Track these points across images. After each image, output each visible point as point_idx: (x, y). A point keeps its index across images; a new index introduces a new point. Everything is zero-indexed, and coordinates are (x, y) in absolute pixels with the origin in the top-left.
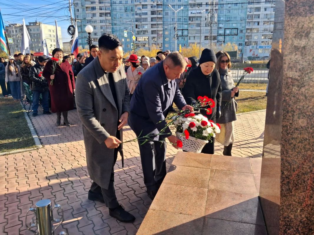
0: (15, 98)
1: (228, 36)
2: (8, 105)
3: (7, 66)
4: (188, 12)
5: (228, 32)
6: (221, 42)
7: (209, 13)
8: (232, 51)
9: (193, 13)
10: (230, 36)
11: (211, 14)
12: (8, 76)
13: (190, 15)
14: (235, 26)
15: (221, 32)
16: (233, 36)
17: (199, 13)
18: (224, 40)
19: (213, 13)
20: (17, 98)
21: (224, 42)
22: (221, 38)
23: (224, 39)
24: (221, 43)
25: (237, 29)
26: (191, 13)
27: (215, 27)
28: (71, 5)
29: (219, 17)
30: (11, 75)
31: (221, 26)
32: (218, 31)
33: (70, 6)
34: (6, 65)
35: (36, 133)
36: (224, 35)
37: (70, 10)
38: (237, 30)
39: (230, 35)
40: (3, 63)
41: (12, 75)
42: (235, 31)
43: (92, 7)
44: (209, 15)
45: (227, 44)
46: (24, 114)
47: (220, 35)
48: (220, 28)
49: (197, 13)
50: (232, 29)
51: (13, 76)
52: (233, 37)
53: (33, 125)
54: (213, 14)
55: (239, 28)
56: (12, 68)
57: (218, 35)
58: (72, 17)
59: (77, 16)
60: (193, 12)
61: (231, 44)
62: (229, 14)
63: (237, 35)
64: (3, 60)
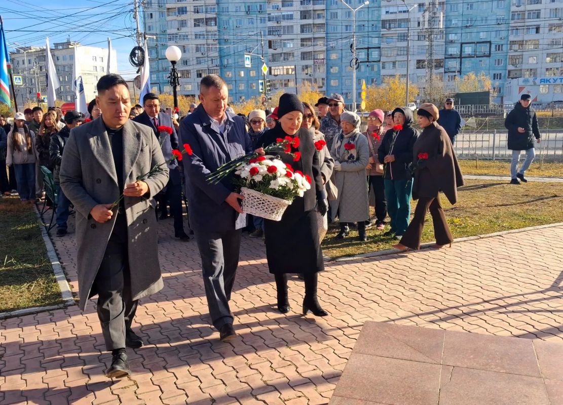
0: (24, 197)
1: (468, 59)
2: (10, 211)
3: (10, 134)
4: (379, 11)
5: (468, 50)
6: (454, 72)
7: (425, 11)
8: (479, 91)
9: (392, 13)
10: (472, 59)
11: (430, 12)
12: (12, 153)
13: (384, 17)
14: (484, 37)
15: (454, 50)
16: (480, 59)
17: (404, 12)
18: (461, 68)
19: (435, 10)
20: (28, 198)
21: (460, 72)
22: (453, 64)
23: (461, 66)
24: (454, 74)
25: (490, 42)
26: (387, 12)
27: (439, 41)
28: (139, 7)
29: (447, 19)
30: (17, 151)
31: (452, 37)
32: (446, 48)
33: (136, 8)
34: (10, 131)
35: (64, 271)
36: (461, 57)
37: (135, 18)
38: (488, 45)
39: (474, 57)
40: (3, 126)
41: (19, 150)
42: (484, 49)
43: (179, 8)
44: (427, 14)
45: (466, 77)
46: (41, 231)
47: (452, 57)
48: (452, 42)
49: (400, 12)
50: (478, 43)
51: (21, 153)
52: (481, 61)
53: (58, 254)
54: (435, 13)
55: (492, 40)
56: (21, 137)
57: (445, 58)
58: (139, 29)
59: (149, 27)
60: (391, 10)
61: (476, 75)
62: (470, 12)
63: (489, 56)
64: (3, 121)
